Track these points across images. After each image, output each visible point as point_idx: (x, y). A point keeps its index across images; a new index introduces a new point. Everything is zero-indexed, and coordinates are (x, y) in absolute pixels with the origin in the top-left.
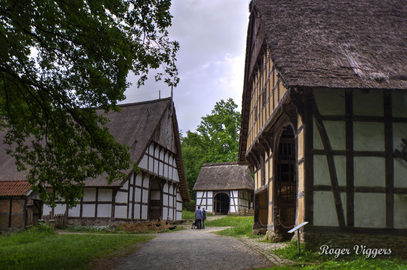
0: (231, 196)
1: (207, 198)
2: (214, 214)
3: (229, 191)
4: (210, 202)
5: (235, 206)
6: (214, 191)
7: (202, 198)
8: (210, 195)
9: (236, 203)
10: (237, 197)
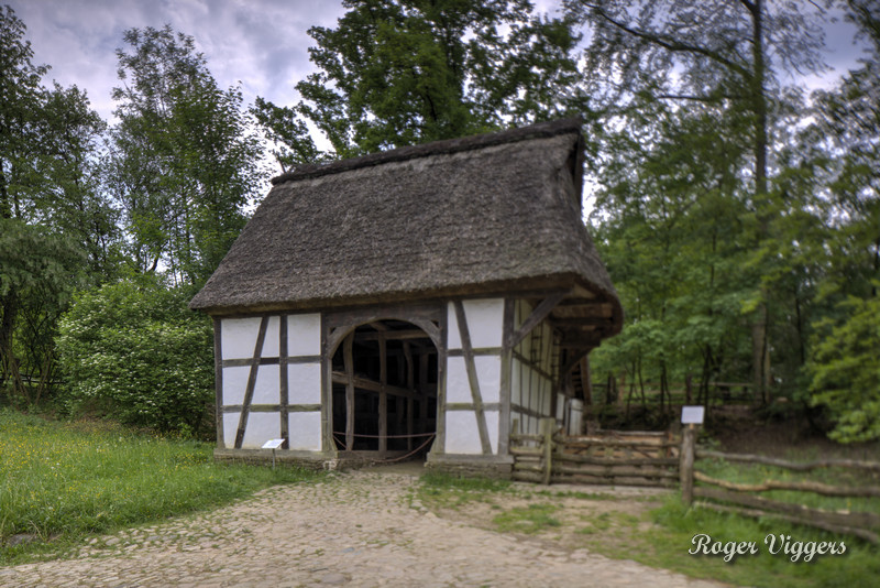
0: (454, 341)
1: (283, 360)
2: (333, 463)
3: (438, 300)
4: (309, 384)
5: (478, 408)
6: (328, 310)
7: (257, 361)
8: (306, 336)
9: (491, 392)
10: (498, 342)
